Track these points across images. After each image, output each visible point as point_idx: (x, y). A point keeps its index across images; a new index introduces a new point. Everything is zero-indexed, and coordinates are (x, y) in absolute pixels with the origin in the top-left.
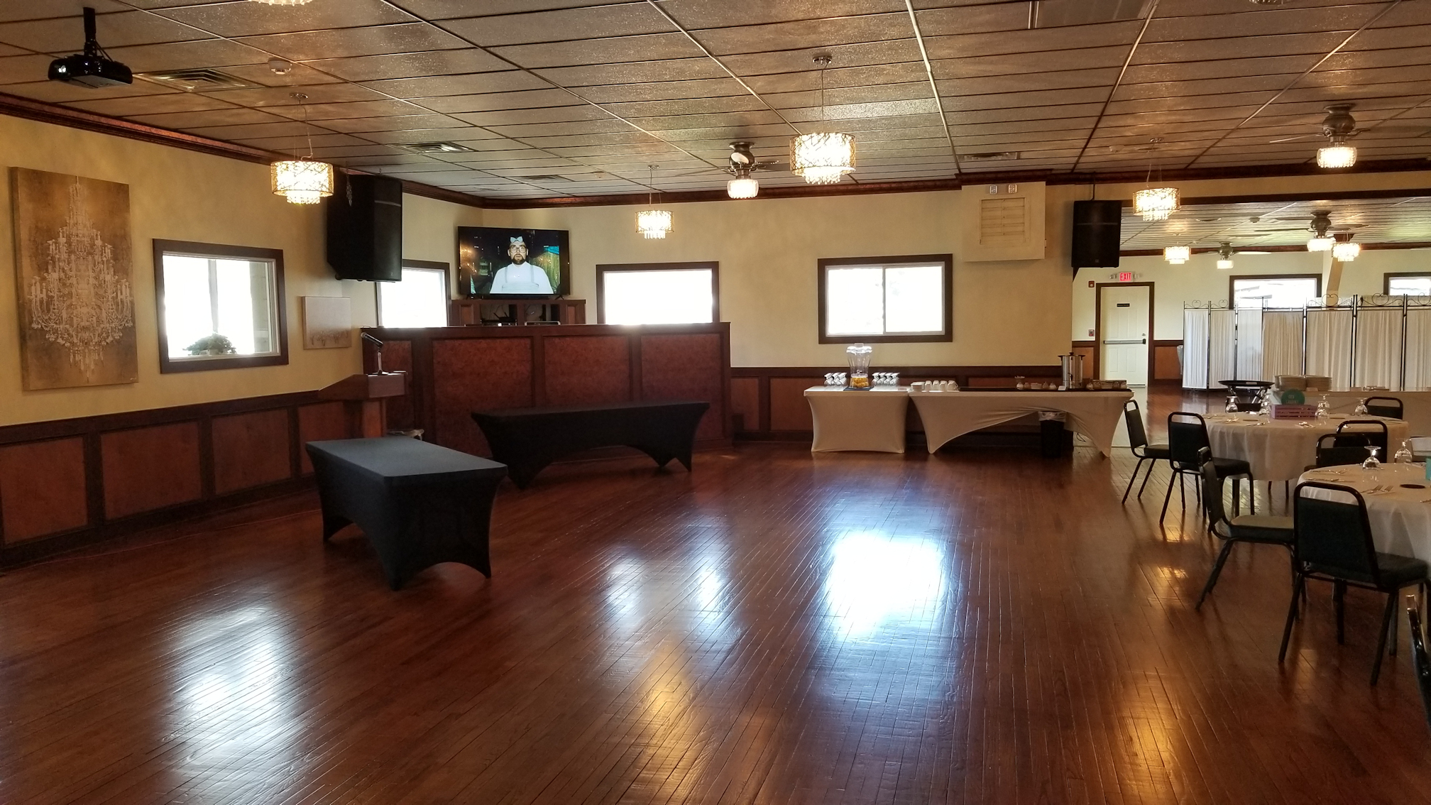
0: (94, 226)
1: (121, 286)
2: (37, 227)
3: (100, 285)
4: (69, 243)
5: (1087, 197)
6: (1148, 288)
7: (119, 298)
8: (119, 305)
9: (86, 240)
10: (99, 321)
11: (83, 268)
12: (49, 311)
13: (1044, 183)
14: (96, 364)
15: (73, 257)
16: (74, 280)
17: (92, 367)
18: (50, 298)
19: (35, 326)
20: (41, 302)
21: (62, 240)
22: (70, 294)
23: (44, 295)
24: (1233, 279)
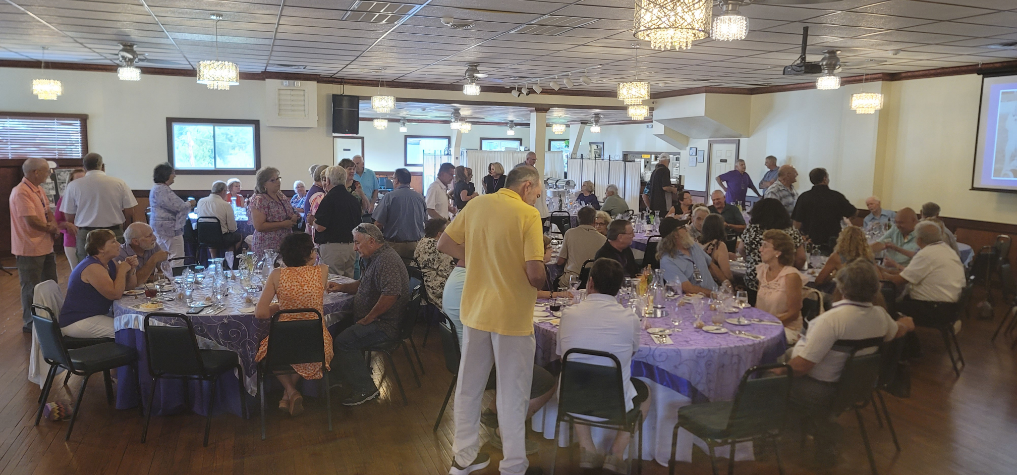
5: (339, 93)
6: (360, 140)
13: (316, 82)
24: (406, 137)
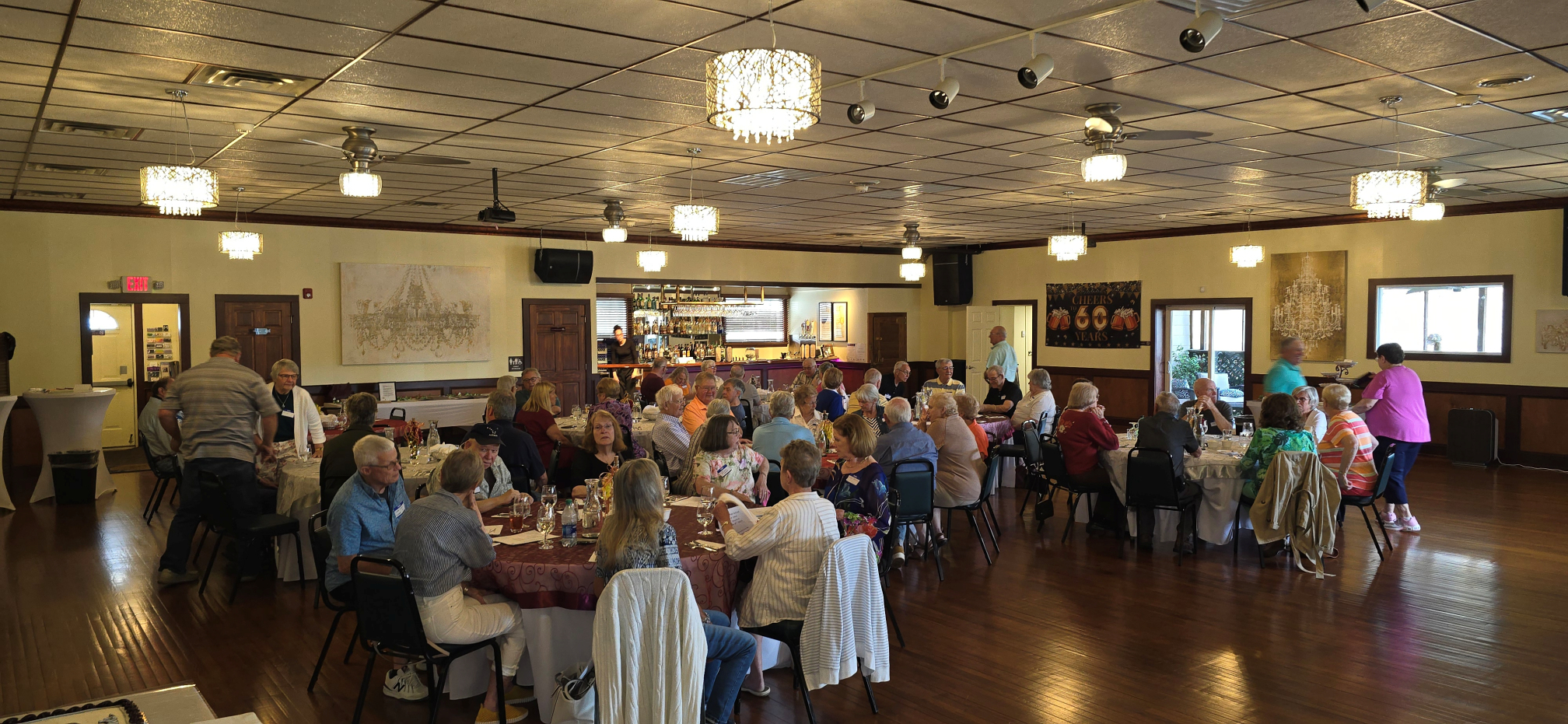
0: (1317, 277)
1: (1334, 307)
2: (1280, 282)
3: (1319, 308)
4: (1299, 287)
7: (1333, 313)
8: (1331, 318)
9: (1311, 285)
10: (1316, 327)
11: (1307, 299)
12: (1284, 322)
14: (1312, 349)
15: (1301, 294)
16: (1301, 306)
17: (1310, 350)
18: (1285, 316)
19: (1275, 329)
20: (1280, 317)
21: (1295, 286)
22: (1298, 313)
23: (1282, 314)
